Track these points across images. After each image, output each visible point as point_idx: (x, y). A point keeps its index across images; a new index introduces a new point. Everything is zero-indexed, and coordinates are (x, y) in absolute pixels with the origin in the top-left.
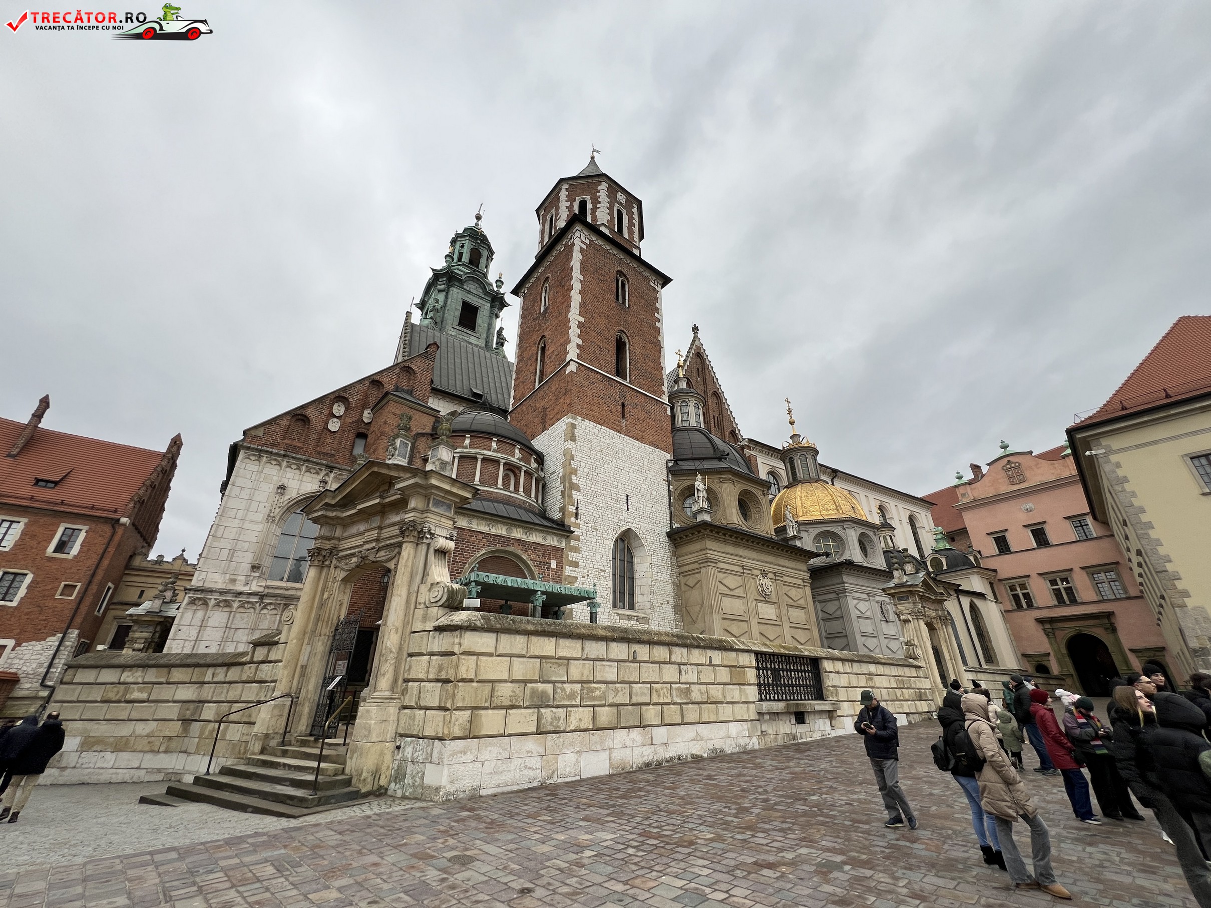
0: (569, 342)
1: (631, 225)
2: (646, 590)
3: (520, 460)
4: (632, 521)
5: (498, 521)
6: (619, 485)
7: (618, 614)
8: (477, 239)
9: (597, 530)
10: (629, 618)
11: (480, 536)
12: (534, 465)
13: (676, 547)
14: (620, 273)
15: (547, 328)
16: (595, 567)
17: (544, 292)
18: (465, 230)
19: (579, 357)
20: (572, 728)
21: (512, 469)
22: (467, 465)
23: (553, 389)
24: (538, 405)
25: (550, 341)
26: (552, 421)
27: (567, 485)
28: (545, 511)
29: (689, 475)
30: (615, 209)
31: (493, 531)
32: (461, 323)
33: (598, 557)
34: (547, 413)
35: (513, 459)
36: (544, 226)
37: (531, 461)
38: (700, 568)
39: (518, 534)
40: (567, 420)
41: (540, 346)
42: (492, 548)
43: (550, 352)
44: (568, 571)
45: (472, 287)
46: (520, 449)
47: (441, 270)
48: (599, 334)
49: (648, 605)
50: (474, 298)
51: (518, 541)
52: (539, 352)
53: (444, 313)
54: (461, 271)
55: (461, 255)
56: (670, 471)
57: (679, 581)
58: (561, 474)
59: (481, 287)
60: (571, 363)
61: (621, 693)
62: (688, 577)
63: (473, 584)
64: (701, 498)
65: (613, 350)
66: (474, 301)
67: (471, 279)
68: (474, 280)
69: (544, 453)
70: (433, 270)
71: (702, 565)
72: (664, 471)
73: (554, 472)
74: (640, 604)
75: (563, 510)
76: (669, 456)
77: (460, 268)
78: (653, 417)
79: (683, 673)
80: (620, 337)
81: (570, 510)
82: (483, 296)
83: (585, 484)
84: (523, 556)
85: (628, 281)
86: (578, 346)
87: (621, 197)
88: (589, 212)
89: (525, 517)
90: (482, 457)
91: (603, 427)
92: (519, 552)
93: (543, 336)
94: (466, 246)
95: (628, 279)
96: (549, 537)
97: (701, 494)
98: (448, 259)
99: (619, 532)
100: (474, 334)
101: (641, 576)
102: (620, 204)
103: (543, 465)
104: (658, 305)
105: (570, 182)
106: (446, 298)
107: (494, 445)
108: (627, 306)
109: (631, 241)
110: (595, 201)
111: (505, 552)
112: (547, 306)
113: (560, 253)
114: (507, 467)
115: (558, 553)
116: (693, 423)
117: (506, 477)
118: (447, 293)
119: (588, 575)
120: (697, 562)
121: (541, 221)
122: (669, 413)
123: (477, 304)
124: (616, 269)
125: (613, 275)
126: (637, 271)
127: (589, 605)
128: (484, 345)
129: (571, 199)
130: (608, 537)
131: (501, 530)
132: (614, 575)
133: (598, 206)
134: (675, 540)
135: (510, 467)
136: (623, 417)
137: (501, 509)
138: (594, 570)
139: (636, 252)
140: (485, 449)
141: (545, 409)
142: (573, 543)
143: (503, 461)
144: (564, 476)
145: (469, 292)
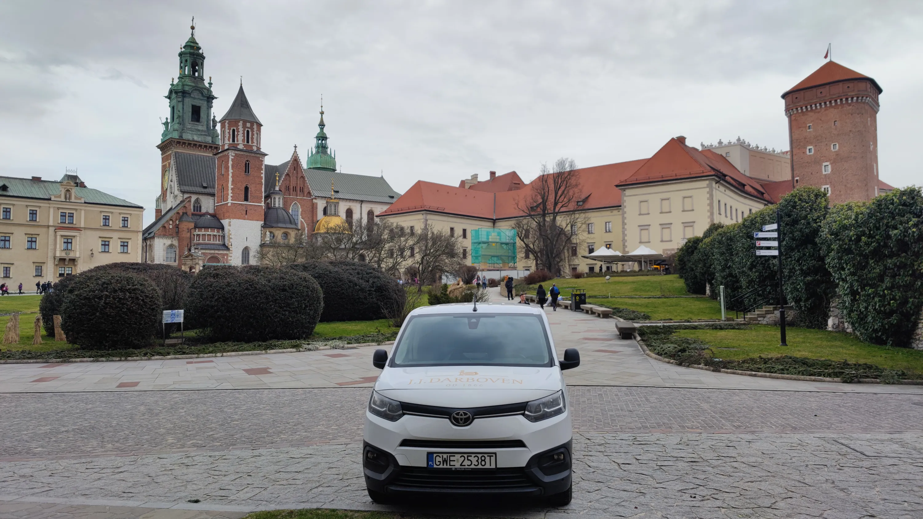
0: (229, 195)
1: (253, 135)
2: (252, 260)
4: (248, 244)
5: (212, 250)
6: (244, 235)
8: (194, 54)
9: (237, 248)
11: (208, 254)
12: (222, 233)
13: (261, 249)
14: (247, 161)
16: (237, 256)
18: (186, 43)
21: (215, 236)
22: (204, 236)
23: (225, 208)
24: (222, 210)
25: (224, 189)
26: (225, 218)
27: (229, 238)
28: (224, 245)
31: (211, 252)
32: (192, 121)
33: (238, 254)
34: (224, 214)
35: (215, 233)
37: (220, 231)
39: (217, 252)
40: (229, 218)
42: (211, 255)
43: (225, 193)
44: (229, 258)
45: (195, 94)
50: (198, 101)
53: (184, 117)
55: (186, 67)
56: (262, 227)
57: (262, 257)
59: (201, 92)
60: (229, 203)
62: (264, 256)
65: (244, 191)
67: (195, 90)
69: (224, 227)
72: (260, 227)
73: (226, 233)
74: (250, 263)
75: (228, 243)
76: (262, 222)
77: (187, 81)
78: (257, 211)
80: (246, 187)
81: (230, 244)
82: (202, 98)
83: (235, 236)
84: (218, 257)
87: (248, 125)
88: (236, 135)
89: (220, 247)
91: (240, 220)
94: (188, 61)
95: (250, 162)
96: (225, 251)
97: (267, 236)
99: (244, 248)
100: (200, 124)
101: (251, 257)
102: (248, 128)
103: (224, 231)
106: (183, 105)
108: (250, 173)
109: (253, 144)
110: (238, 131)
111: (214, 256)
112: (223, 173)
115: (227, 255)
116: (276, 205)
117: (213, 238)
118: (183, 102)
119: (235, 259)
120: (265, 253)
122: (263, 208)
123: (200, 104)
124: (245, 161)
125: (245, 163)
126: (254, 157)
128: (206, 129)
129: (229, 129)
130: (240, 249)
131: (213, 252)
132: (242, 257)
133: (239, 133)
134: (262, 247)
136: (246, 214)
137: (212, 246)
141: (224, 212)
142: (231, 251)
144: (229, 235)
145: (194, 98)
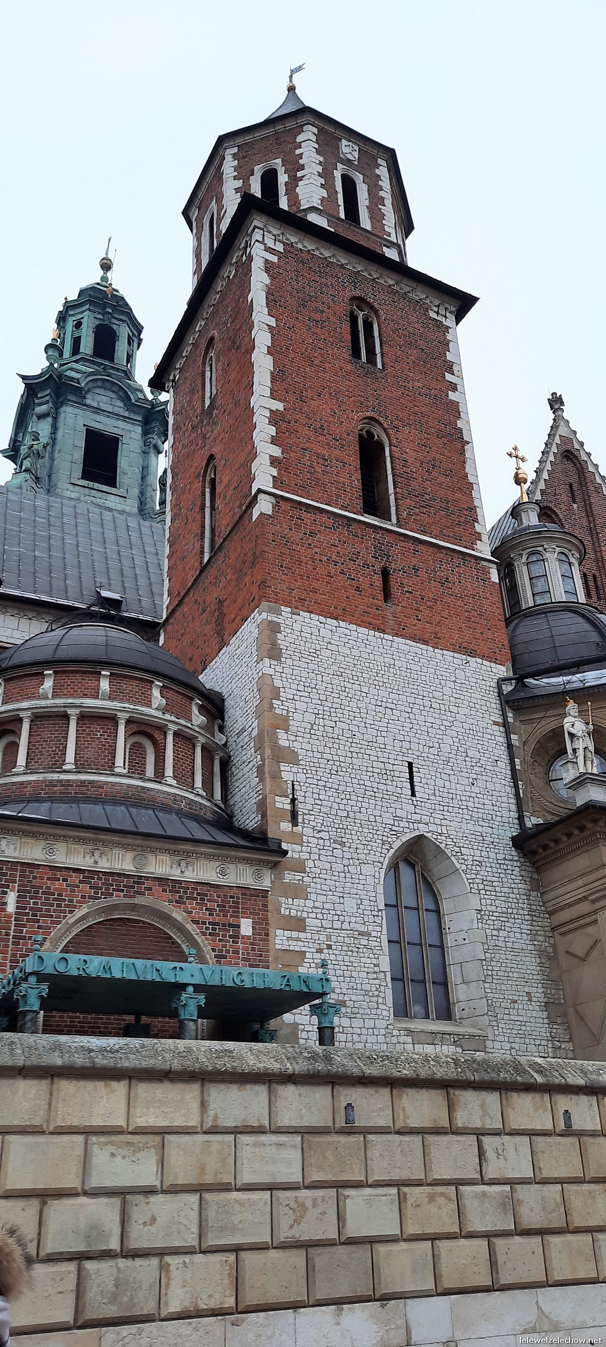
0: (255, 456)
1: (376, 201)
2: (473, 971)
3: (165, 710)
4: (426, 819)
5: (113, 842)
6: (389, 741)
7: (410, 1032)
8: (104, 306)
9: (343, 844)
10: (434, 1037)
11: (75, 878)
12: (198, 719)
13: (538, 870)
14: (360, 302)
15: (215, 439)
16: (346, 926)
17: (208, 369)
18: (82, 292)
19: (277, 482)
20: (174, 1307)
21: (147, 730)
22: (48, 732)
23: (233, 558)
24: (208, 598)
25: (223, 462)
26: (234, 626)
27: (268, 752)
28: (231, 816)
29: (549, 707)
30: (338, 174)
31: (104, 865)
32: (85, 475)
33: (350, 904)
34: (225, 610)
35: (147, 710)
36: (198, 238)
37: (190, 711)
38: (595, 912)
39: (160, 865)
40: (259, 616)
41: (208, 479)
42: (104, 902)
43: (224, 484)
44: (281, 939)
45: (101, 399)
46: (163, 689)
47: (40, 376)
48: (320, 431)
49: (482, 1006)
50: (109, 421)
51: (162, 881)
52: (208, 490)
53: (52, 459)
54: (78, 372)
55: (77, 342)
56: (507, 702)
57: (554, 946)
58: (255, 733)
59: (120, 397)
60: (261, 496)
61: (313, 1213)
62: (570, 937)
63: (32, 979)
64: (580, 753)
65: (354, 460)
66: (107, 425)
67: (100, 383)
68: (106, 385)
69: (225, 693)
70: (24, 378)
71: (598, 905)
72: (494, 703)
73: (243, 730)
74: (463, 1005)
75: (262, 807)
76: (502, 671)
77: (75, 365)
78: (456, 589)
79: (490, 1154)
80: (369, 433)
81: (278, 805)
82: (126, 414)
83: (309, 747)
84: (175, 915)
85: (378, 317)
86: (274, 461)
87: (348, 149)
88: (282, 190)
89: (174, 827)
90: (77, 711)
91: (342, 624)
92: (166, 907)
93: (211, 457)
94: (85, 322)
95: (376, 312)
96: (231, 869)
97: (580, 745)
98: (50, 352)
99: (396, 846)
100: (113, 490)
101: (461, 941)
102: (348, 162)
103: (223, 719)
104: (449, 357)
105: (240, 140)
106: (55, 428)
107: (105, 685)
108: (380, 366)
109: (378, 233)
110: (295, 167)
111: (134, 907)
112: (214, 392)
113: (230, 282)
114: (135, 728)
115: (256, 901)
116: (559, 594)
117: (134, 750)
118: (55, 419)
119: (329, 947)
120: (585, 898)
121: (195, 231)
122: (495, 577)
123: (116, 431)
124: (348, 295)
125: (343, 308)
126: (395, 293)
127: (314, 1010)
128: (136, 510)
129: (244, 173)
130: (371, 858)
131: (122, 861)
132: (394, 942)
133: (299, 174)
134: (534, 852)
135: (142, 728)
136: (387, 595)
137: (120, 817)
138: (343, 932)
139: (391, 254)
140: (85, 696)
141: (221, 602)
142: (289, 877)
143: (123, 717)
144: (260, 735)
145: (98, 410)
